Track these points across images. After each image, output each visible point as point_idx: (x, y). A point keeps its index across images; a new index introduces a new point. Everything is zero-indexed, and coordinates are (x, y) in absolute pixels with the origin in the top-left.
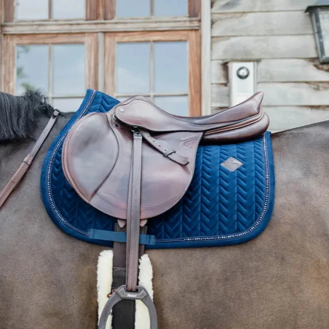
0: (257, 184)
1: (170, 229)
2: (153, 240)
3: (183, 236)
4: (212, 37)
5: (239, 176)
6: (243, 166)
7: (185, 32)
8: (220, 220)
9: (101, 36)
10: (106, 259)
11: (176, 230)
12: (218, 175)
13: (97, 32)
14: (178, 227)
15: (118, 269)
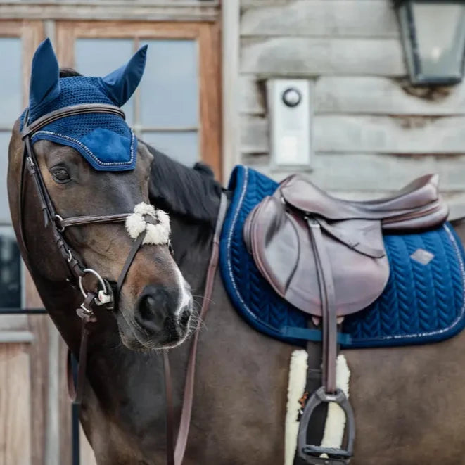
0: (453, 278)
1: (368, 327)
2: (348, 340)
3: (382, 335)
4: (242, 37)
5: (433, 270)
6: (435, 258)
7: (194, 26)
8: (420, 317)
9: (50, 26)
10: (300, 361)
11: (374, 327)
12: (411, 268)
13: (44, 20)
14: (376, 324)
15: (313, 370)
